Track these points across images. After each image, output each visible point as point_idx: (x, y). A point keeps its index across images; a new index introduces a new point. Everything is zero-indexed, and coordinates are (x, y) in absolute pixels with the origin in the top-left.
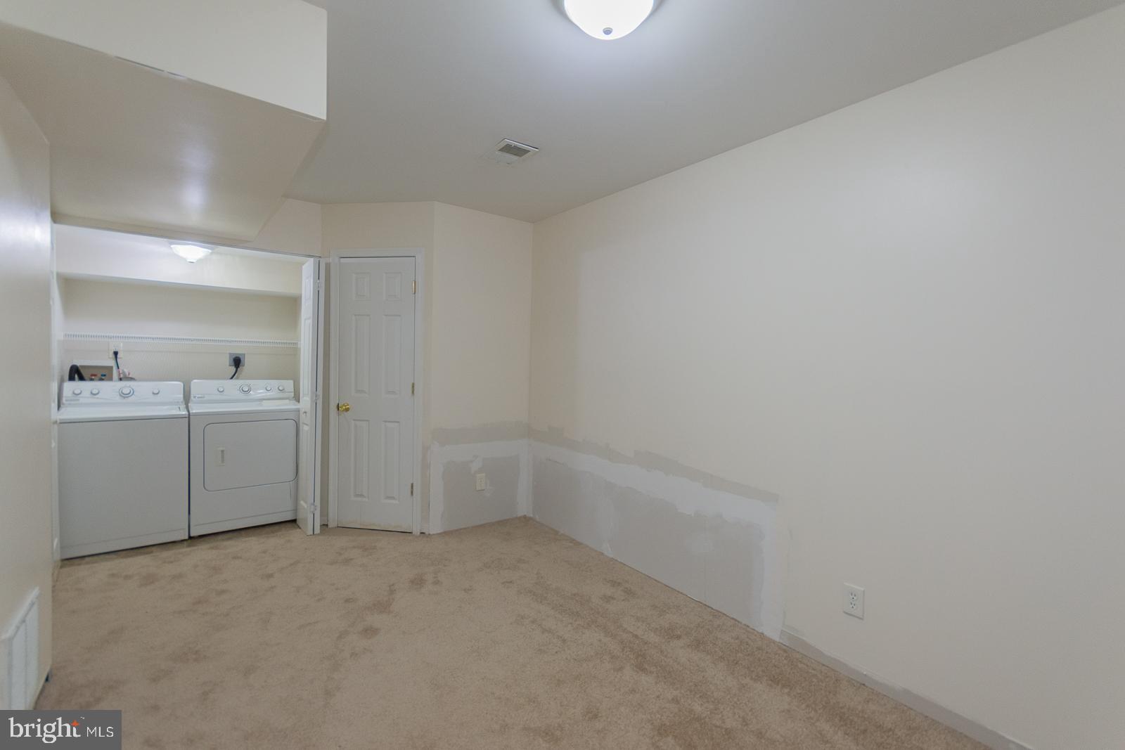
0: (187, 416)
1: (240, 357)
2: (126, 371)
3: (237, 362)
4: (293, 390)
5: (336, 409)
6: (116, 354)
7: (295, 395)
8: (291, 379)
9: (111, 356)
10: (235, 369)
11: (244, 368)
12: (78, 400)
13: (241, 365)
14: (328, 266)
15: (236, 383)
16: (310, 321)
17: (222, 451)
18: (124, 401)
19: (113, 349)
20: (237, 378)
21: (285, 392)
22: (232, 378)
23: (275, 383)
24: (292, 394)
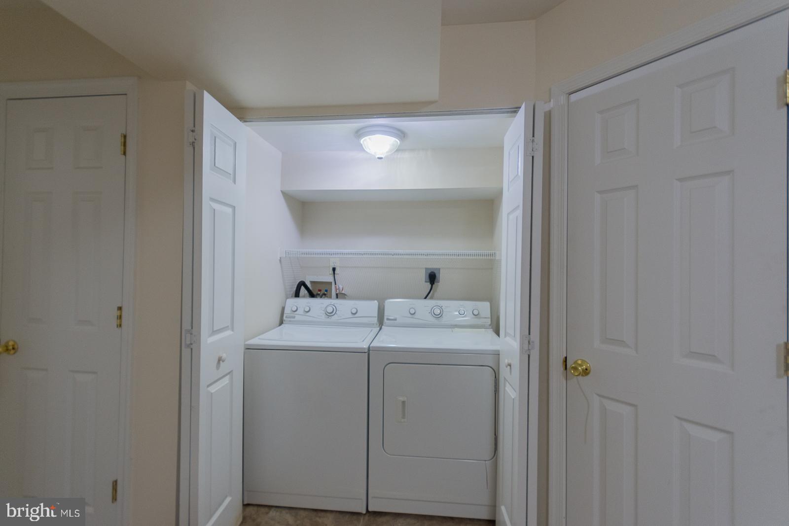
0: (366, 351)
1: (435, 272)
2: (341, 287)
3: (432, 278)
4: (489, 316)
5: (562, 368)
6: (334, 269)
7: (491, 321)
8: (489, 301)
9: (331, 273)
10: (430, 286)
11: (439, 284)
12: (294, 317)
13: (436, 280)
14: (548, 116)
15: (429, 303)
16: (519, 213)
17: (404, 402)
18: (328, 320)
19: (332, 266)
20: (432, 298)
21: (480, 318)
22: (426, 298)
23: (469, 305)
24: (489, 321)
